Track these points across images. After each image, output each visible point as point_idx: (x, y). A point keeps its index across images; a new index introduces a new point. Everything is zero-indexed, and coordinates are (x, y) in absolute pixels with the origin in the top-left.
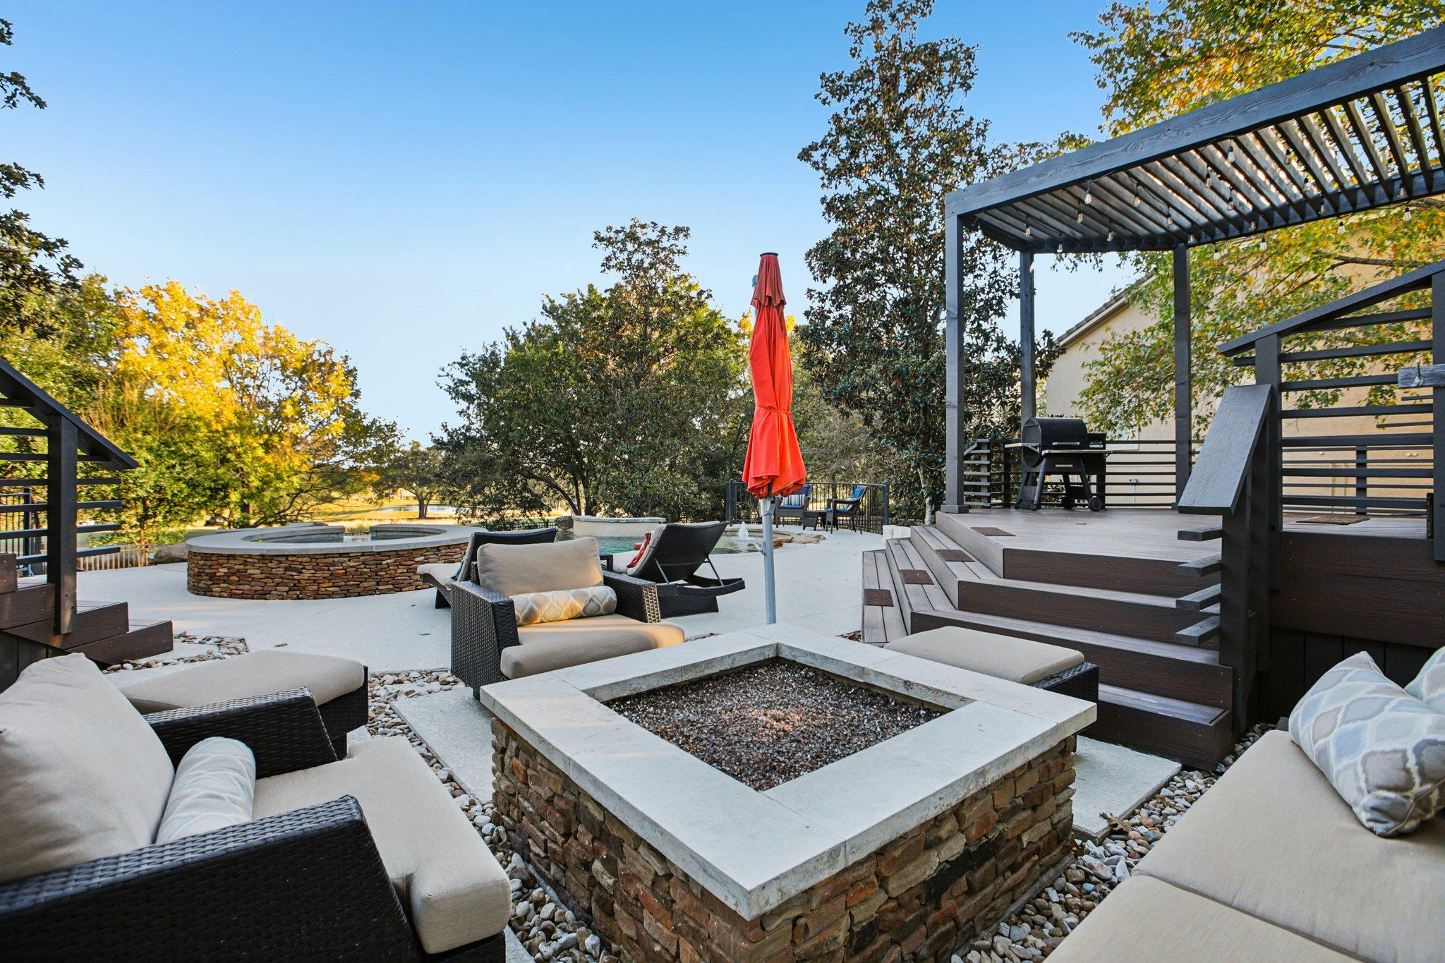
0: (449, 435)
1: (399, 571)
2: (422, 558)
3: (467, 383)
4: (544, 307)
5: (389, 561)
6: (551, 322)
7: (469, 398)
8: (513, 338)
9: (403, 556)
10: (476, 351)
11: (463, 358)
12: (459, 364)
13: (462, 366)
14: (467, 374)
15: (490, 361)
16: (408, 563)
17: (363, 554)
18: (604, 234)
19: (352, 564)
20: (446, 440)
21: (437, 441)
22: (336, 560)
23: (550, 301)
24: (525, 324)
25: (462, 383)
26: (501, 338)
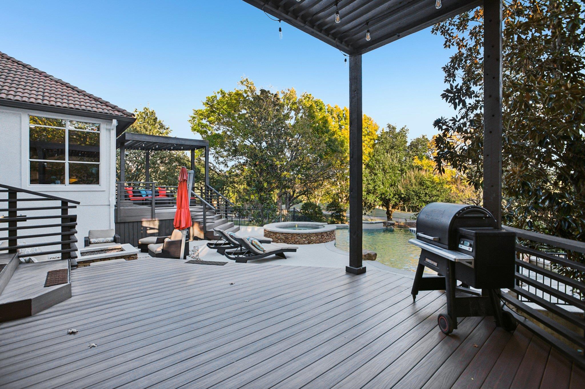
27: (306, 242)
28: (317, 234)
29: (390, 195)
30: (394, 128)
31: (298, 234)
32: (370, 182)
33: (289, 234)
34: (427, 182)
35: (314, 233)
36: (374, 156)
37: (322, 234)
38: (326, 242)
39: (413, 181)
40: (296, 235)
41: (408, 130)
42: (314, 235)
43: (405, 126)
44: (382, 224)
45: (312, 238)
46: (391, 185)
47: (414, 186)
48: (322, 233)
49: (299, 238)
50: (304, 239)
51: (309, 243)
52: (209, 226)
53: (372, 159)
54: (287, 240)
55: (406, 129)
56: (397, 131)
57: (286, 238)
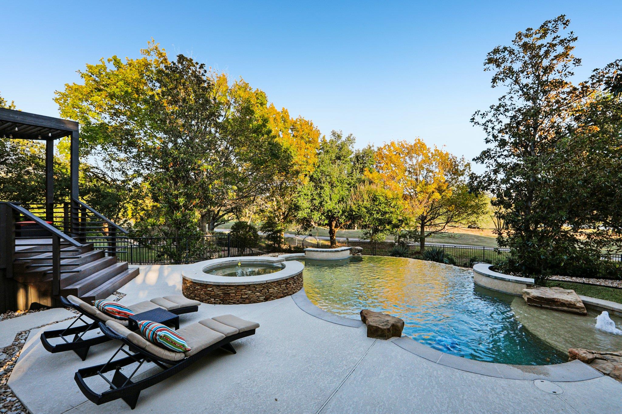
16: (205, 290)
27: (262, 298)
28: (278, 283)
29: (339, 212)
30: (339, 137)
31: (247, 286)
32: (315, 197)
33: (230, 286)
34: (380, 197)
35: (274, 282)
36: (319, 166)
37: (286, 281)
38: (294, 293)
39: (366, 197)
40: (244, 287)
41: (354, 139)
42: (275, 284)
43: (351, 135)
44: (349, 251)
45: (271, 290)
46: (339, 202)
47: (365, 202)
48: (287, 279)
49: (249, 292)
50: (258, 294)
51: (266, 300)
52: (67, 279)
53: (317, 171)
54: (227, 298)
55: (352, 138)
56: (343, 139)
57: (224, 294)
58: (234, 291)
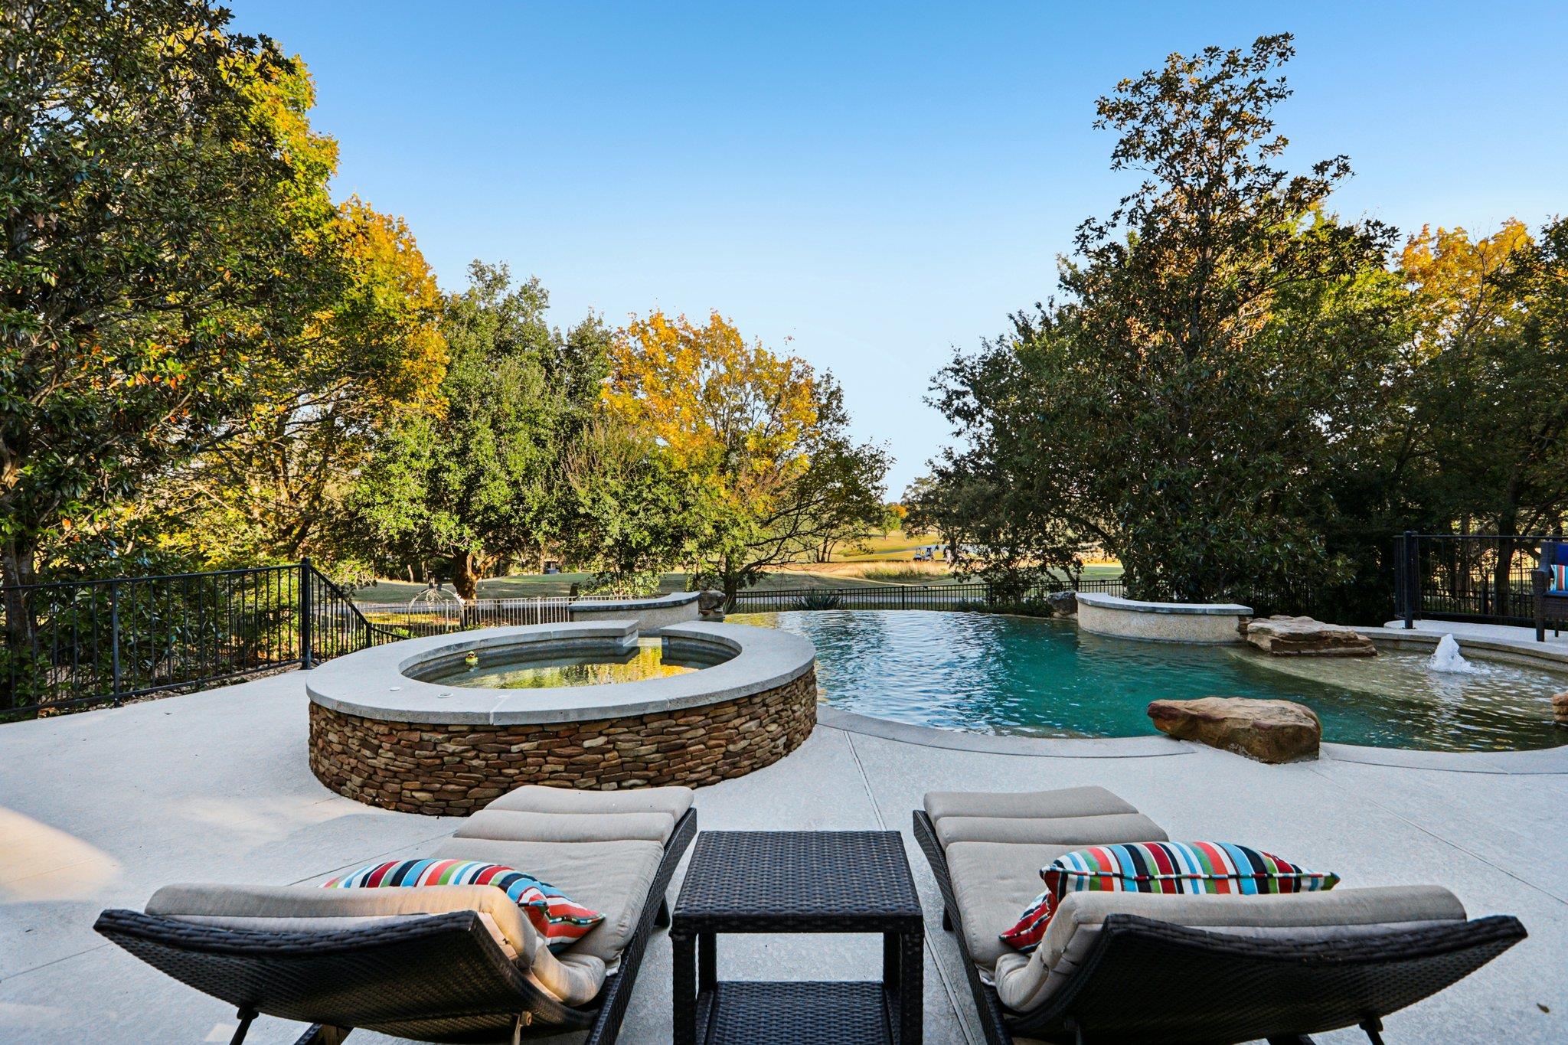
0: (955, 463)
1: (548, 768)
2: (601, 740)
3: (965, 393)
4: (1063, 278)
5: (526, 746)
6: (1075, 299)
7: (968, 415)
8: (1025, 330)
9: (557, 735)
10: (974, 352)
11: (957, 362)
12: (952, 370)
13: (957, 372)
14: (963, 383)
15: (995, 365)
16: (568, 751)
17: (473, 729)
18: (1113, 96)
19: (451, 747)
20: (951, 469)
21: (941, 473)
22: (426, 736)
23: (1069, 266)
24: (1039, 306)
25: (959, 394)
26: (1010, 330)
30: (498, 282)
41: (545, 296)
43: (536, 281)
55: (537, 290)
58: (702, 731)
